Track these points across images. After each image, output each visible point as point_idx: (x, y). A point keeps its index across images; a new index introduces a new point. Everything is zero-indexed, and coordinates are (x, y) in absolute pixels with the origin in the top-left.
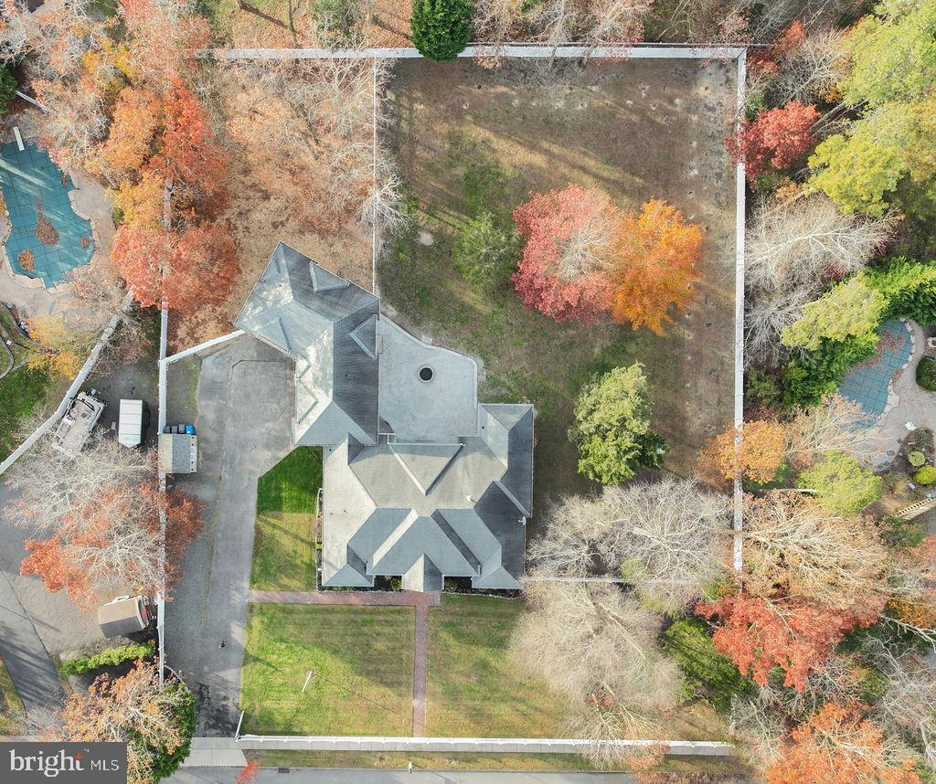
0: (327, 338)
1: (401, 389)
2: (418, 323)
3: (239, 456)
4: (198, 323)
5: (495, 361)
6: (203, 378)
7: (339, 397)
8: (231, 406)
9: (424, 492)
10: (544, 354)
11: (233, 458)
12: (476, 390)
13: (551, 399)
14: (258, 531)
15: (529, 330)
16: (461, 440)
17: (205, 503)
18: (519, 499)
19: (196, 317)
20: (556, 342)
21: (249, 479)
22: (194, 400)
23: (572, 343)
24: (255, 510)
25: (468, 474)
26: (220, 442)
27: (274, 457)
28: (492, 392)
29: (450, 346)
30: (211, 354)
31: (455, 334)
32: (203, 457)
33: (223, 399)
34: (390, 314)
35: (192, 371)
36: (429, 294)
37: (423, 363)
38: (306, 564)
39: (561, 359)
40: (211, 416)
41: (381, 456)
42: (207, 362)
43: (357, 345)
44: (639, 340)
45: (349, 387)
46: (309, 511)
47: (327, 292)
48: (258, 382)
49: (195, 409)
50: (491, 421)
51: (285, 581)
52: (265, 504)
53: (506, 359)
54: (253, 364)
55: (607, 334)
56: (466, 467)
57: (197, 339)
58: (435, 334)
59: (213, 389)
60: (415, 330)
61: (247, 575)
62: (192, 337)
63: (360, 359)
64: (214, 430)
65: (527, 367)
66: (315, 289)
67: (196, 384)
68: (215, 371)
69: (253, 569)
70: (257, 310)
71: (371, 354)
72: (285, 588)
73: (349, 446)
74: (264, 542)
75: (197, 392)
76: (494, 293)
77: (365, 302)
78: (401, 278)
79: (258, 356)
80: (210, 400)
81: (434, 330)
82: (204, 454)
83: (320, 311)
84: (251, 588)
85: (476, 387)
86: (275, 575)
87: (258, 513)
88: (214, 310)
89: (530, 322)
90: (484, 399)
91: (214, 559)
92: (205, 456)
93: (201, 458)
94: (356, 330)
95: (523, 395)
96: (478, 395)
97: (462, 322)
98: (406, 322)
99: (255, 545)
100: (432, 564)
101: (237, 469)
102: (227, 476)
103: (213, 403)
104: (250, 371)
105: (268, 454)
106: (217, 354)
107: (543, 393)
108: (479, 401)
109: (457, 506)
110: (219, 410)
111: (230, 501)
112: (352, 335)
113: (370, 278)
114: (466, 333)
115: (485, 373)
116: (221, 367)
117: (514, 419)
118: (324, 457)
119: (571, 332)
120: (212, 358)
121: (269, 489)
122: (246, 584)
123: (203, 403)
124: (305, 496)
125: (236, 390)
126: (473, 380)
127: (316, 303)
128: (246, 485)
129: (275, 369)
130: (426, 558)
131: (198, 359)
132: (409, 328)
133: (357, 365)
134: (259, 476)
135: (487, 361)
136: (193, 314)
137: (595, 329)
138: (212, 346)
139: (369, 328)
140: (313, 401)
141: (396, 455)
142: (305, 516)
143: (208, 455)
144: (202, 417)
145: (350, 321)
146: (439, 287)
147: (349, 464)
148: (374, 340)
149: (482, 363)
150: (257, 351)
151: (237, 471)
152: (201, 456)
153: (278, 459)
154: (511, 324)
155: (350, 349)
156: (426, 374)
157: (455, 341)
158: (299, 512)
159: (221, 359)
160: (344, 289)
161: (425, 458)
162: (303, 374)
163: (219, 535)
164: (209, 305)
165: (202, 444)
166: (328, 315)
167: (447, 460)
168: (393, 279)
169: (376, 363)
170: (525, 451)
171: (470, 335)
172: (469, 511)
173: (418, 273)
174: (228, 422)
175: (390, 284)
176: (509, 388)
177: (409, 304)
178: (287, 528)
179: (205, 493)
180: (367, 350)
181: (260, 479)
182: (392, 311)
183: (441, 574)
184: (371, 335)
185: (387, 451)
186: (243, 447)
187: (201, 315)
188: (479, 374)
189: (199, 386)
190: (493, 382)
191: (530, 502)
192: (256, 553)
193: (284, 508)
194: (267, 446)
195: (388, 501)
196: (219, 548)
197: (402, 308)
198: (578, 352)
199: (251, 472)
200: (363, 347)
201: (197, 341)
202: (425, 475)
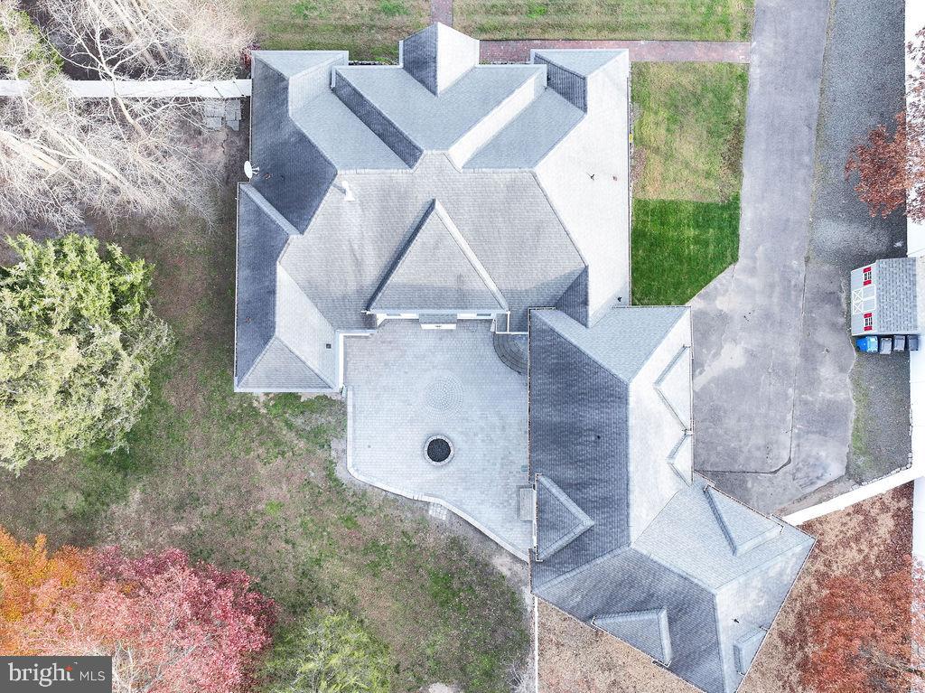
0: (641, 513)
1: (482, 423)
2: (455, 543)
3: (775, 300)
4: (857, 540)
5: (315, 475)
6: (843, 442)
7: (613, 393)
8: (791, 391)
9: (438, 206)
10: (229, 488)
11: (786, 295)
12: (350, 423)
13: (216, 408)
14: (735, 167)
15: (256, 531)
16: (369, 322)
17: (833, 216)
18: (258, 210)
19: (860, 551)
20: (208, 510)
21: (754, 259)
22: (858, 401)
23: (180, 507)
24: (743, 204)
25: (352, 250)
26: (810, 325)
27: (710, 298)
28: (321, 419)
29: (396, 501)
30: (830, 484)
31: (387, 524)
32: (839, 299)
33: (806, 403)
34: (507, 560)
35: (864, 454)
36: (435, 596)
37: (443, 471)
38: (650, 109)
39: (198, 479)
40: (826, 371)
41: (523, 286)
42: (836, 470)
43: (576, 501)
44: (61, 514)
45: (591, 416)
46: (646, 203)
47: (639, 607)
48: (743, 435)
49: (857, 384)
50: (310, 355)
51: (686, 80)
52: (726, 215)
53: (296, 480)
54: (753, 466)
55: (118, 526)
56: (358, 264)
57: (857, 512)
58: (423, 524)
59: (823, 421)
60: (460, 531)
61: (755, 87)
62: (866, 515)
63: (570, 474)
64: (820, 347)
65: (259, 466)
66: (663, 615)
67: (857, 429)
68: (823, 454)
69: (743, 103)
70: (777, 568)
71: (546, 481)
72: (688, 68)
73: (586, 303)
74: (724, 148)
75: (852, 416)
76: (319, 599)
77: (558, 585)
78: (486, 625)
79: (745, 482)
80: (829, 401)
81: (426, 530)
82: (839, 304)
83: (658, 570)
84: (747, 67)
85: (350, 430)
86: (704, 88)
87: (737, 198)
88: (828, 564)
89: (254, 547)
90: (332, 406)
91: (815, 117)
92: (837, 300)
93: (843, 296)
94: (579, 530)
95: (264, 416)
96: (345, 414)
97: (375, 544)
98: (474, 545)
99: (740, 142)
100: (422, 82)
101: (777, 277)
102: (795, 263)
103: (824, 394)
104: (758, 454)
105: (722, 304)
106: (820, 484)
107: (231, 419)
108: (343, 404)
109: (373, 176)
110: (812, 382)
111: (788, 220)
112: (586, 521)
113: (542, 625)
114: (368, 526)
115: (333, 453)
116: (812, 461)
117: (268, 359)
118: (628, 289)
119: (181, 528)
120: (829, 477)
121: (718, 241)
122: (755, 74)
123: (842, 396)
124: (653, 229)
125: (783, 420)
126: (354, 439)
127: (665, 586)
128: (761, 248)
129: (713, 459)
130: (432, 90)
131: (855, 476)
132: (471, 534)
133: (574, 461)
134: (738, 266)
135: (330, 476)
136: (866, 557)
137: (139, 534)
138: (829, 498)
139: (553, 535)
140: (664, 386)
141: (493, 287)
142: (653, 195)
143: (830, 302)
144: (842, 369)
145: (592, 548)
146: (418, 609)
147: (586, 267)
148: (540, 511)
149: (340, 473)
150: (746, 489)
151: (776, 275)
152: (843, 300)
153: (703, 297)
154: (287, 542)
155: (591, 492)
156: (439, 451)
157: (388, 511)
158: (664, 202)
159: (813, 475)
160: (604, 611)
161: (437, 281)
162: (681, 443)
163: (806, 159)
164: (837, 573)
165: (842, 320)
166: (641, 560)
167: (395, 278)
168: (501, 622)
169: (534, 467)
170: (249, 303)
171: (360, 521)
172: (346, 167)
173: (455, 632)
174: (795, 361)
175: (507, 612)
176: (290, 426)
177: (471, 576)
178: (686, 172)
179: (836, 233)
180: (555, 490)
181: (735, 259)
182: (501, 564)
183: (405, 68)
184: (547, 520)
185: (511, 296)
186: (768, 316)
187: (852, 555)
188: (344, 451)
189: (851, 425)
190: (319, 438)
191: (241, 210)
192: (738, 128)
193: (691, 209)
194: (723, 318)
195: (512, 187)
196: (806, 137)
197: (484, 571)
198: (170, 491)
199: (752, 271)
200: (563, 497)
201: (858, 508)
202: (436, 247)
